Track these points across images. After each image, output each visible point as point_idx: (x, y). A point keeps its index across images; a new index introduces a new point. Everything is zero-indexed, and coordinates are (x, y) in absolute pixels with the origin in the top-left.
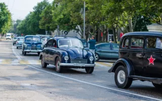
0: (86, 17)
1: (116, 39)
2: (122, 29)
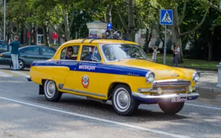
0: (6, 12)
1: (47, 40)
2: (56, 27)
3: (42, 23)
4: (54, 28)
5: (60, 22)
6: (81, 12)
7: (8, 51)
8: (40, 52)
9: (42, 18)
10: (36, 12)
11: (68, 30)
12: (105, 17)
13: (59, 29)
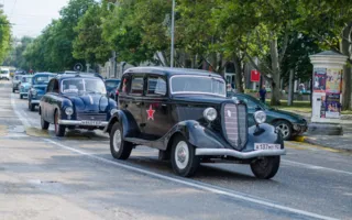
0: (175, 35)
1: (241, 83)
2: (256, 61)
3: (234, 54)
4: (253, 63)
5: (265, 52)
6: (300, 36)
10: (223, 36)
11: (278, 66)
12: (341, 45)
13: (262, 65)
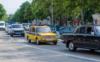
0: (53, 11)
3: (70, 16)
5: (79, 15)
6: (89, 9)
7: (55, 30)
8: (70, 30)
9: (70, 14)
10: (67, 11)
11: (83, 18)
13: (78, 18)
